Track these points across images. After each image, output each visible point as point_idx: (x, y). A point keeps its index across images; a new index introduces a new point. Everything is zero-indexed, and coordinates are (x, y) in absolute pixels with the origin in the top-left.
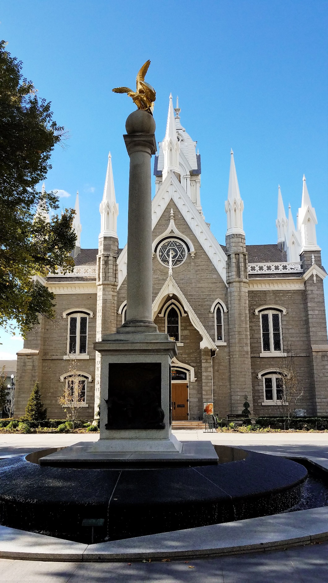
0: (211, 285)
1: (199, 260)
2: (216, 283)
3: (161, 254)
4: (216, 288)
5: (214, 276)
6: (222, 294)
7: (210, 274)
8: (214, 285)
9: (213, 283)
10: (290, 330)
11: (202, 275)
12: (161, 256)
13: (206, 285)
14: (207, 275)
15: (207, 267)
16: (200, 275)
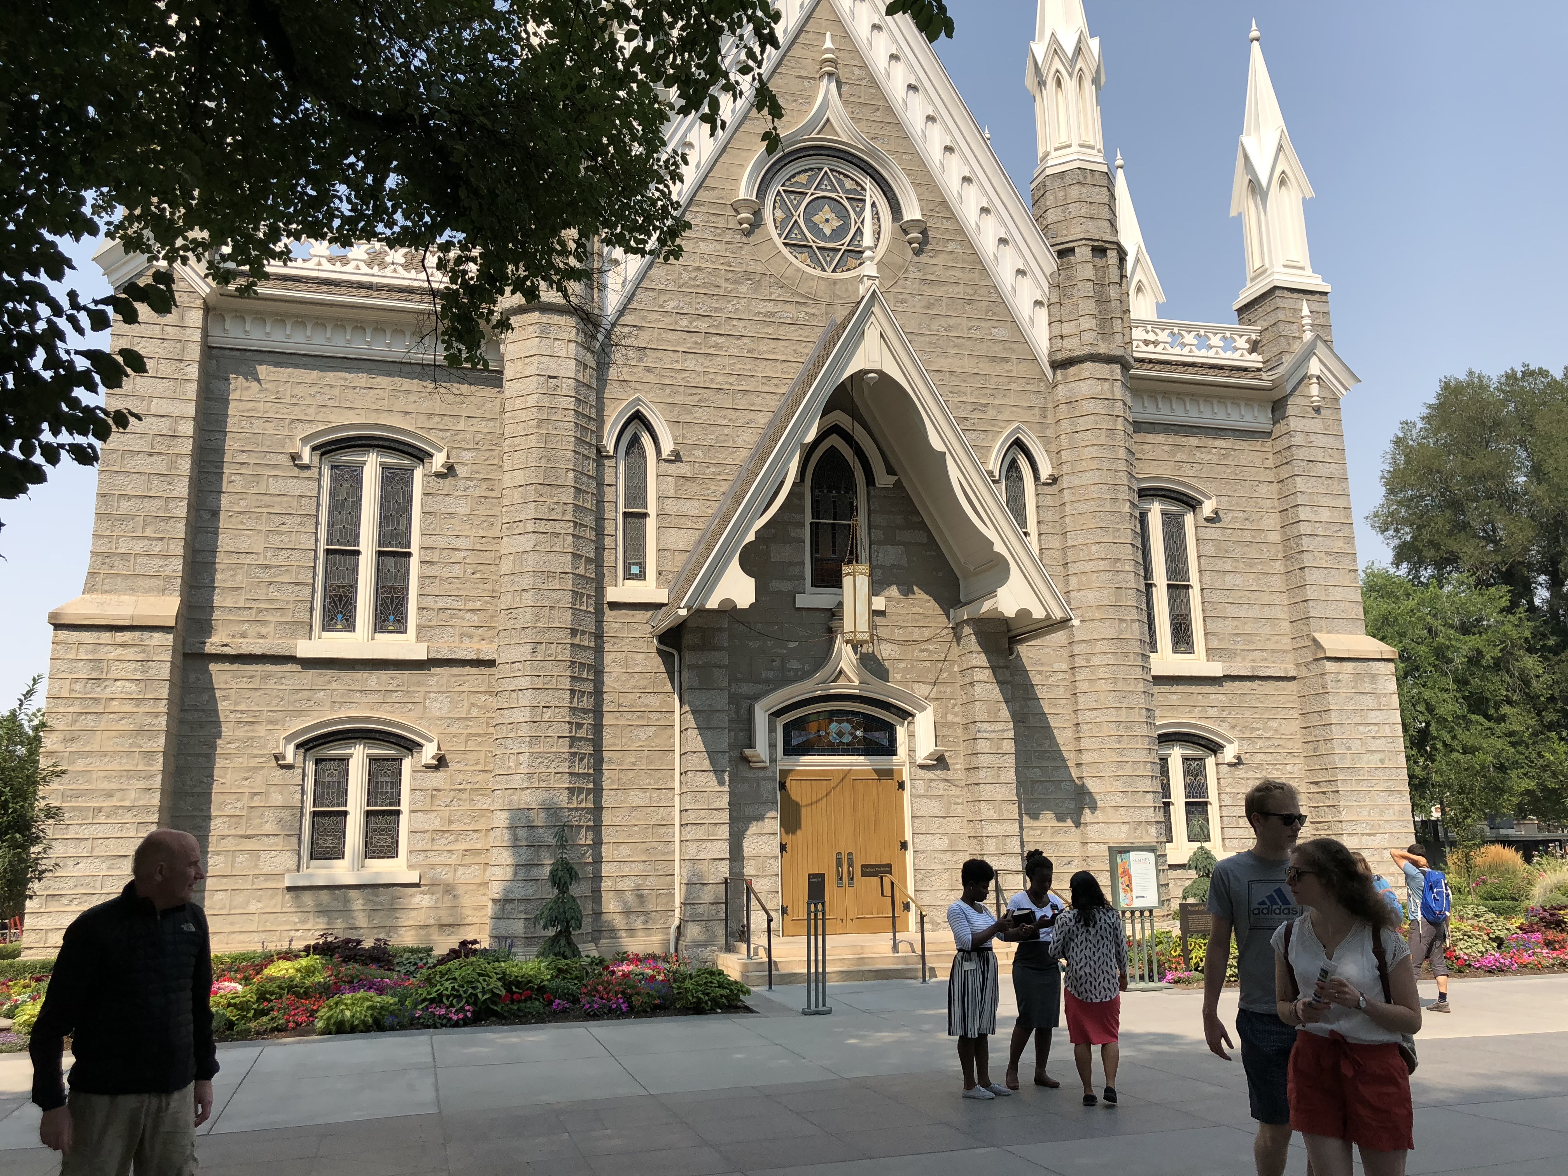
0: (985, 367)
1: (940, 260)
2: (1007, 360)
3: (779, 214)
4: (1006, 380)
5: (1000, 333)
6: (1031, 408)
7: (983, 324)
8: (998, 369)
9: (994, 359)
10: (1229, 578)
11: (952, 322)
12: (780, 225)
13: (968, 365)
14: (970, 324)
15: (971, 292)
16: (943, 321)
